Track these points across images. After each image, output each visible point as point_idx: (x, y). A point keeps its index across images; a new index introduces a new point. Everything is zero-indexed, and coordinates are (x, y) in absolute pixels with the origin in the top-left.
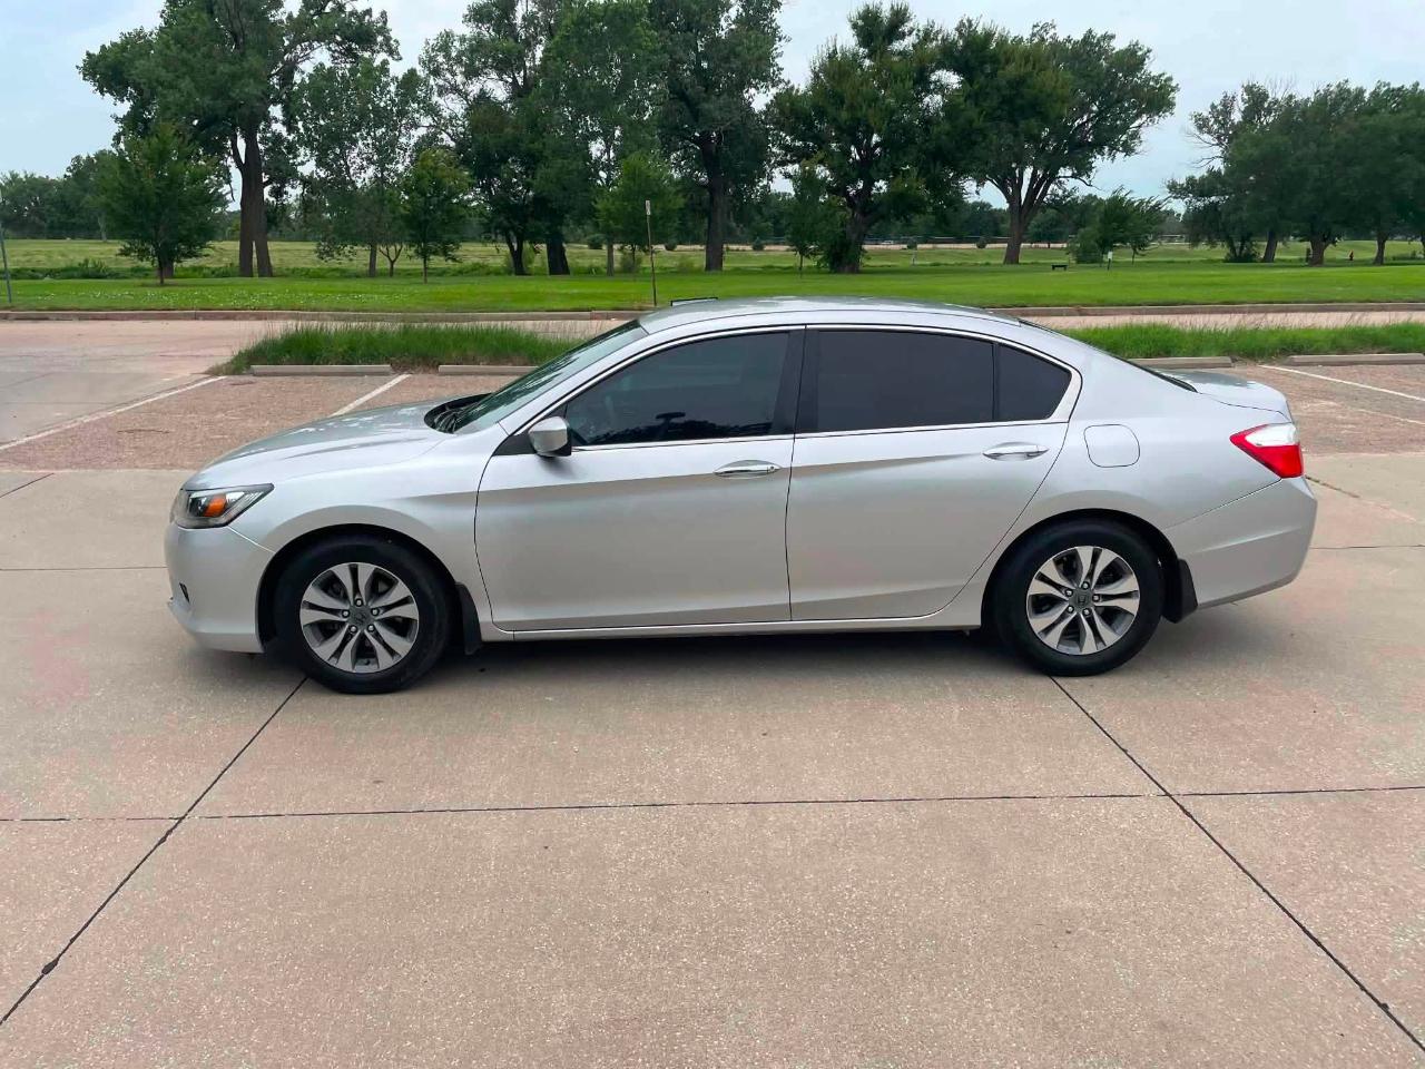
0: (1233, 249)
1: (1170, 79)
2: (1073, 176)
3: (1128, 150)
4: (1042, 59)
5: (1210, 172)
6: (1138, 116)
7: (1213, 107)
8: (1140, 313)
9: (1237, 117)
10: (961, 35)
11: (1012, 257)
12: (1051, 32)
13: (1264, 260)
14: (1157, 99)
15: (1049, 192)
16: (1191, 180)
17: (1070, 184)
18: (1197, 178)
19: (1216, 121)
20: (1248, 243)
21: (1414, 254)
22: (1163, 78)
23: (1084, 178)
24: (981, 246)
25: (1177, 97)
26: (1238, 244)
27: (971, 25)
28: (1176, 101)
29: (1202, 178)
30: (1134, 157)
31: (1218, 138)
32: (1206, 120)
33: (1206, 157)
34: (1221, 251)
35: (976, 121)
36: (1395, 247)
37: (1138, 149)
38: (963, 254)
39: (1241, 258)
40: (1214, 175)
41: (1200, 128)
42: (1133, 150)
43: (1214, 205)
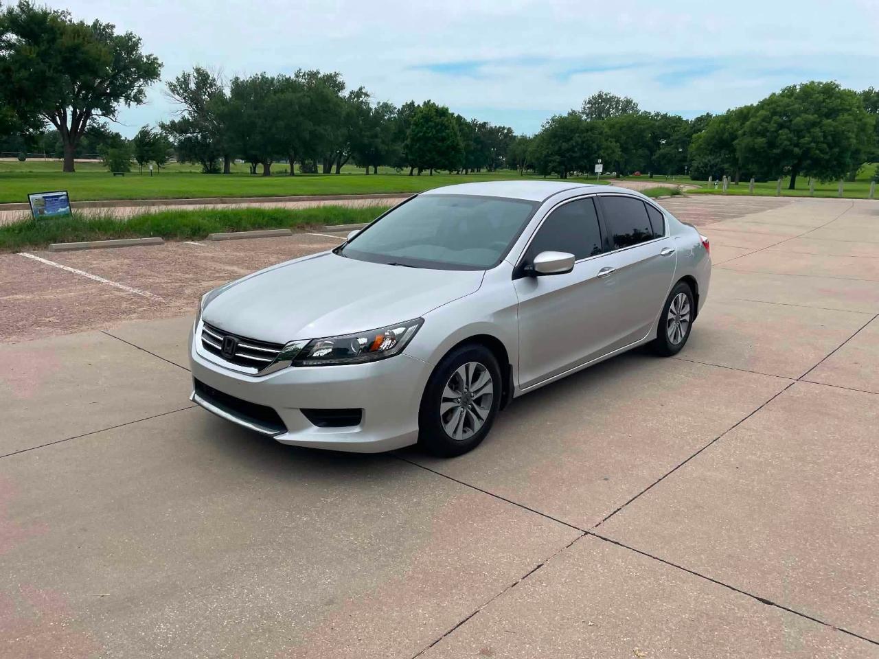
0: (205, 165)
1: (156, 59)
2: (103, 115)
3: (138, 101)
4: (88, 35)
5: (183, 118)
6: (138, 79)
7: (178, 79)
8: (251, 201)
9: (192, 86)
10: (23, 11)
11: (69, 167)
12: (69, 17)
13: (224, 173)
14: (150, 70)
15: (87, 124)
16: (173, 122)
17: (102, 120)
18: (176, 122)
19: (181, 88)
20: (213, 163)
21: (286, 170)
22: (152, 57)
23: (111, 117)
24: (22, 160)
25: (162, 71)
26: (208, 163)
27: (28, 5)
28: (161, 73)
29: (179, 122)
30: (141, 106)
31: (184, 98)
32: (175, 86)
33: (178, 110)
34: (198, 167)
35: (47, 71)
36: (275, 167)
37: (144, 100)
38: (8, 165)
39: (212, 170)
40: (185, 121)
41: (173, 91)
42: (142, 101)
43: (189, 138)
